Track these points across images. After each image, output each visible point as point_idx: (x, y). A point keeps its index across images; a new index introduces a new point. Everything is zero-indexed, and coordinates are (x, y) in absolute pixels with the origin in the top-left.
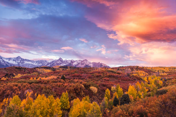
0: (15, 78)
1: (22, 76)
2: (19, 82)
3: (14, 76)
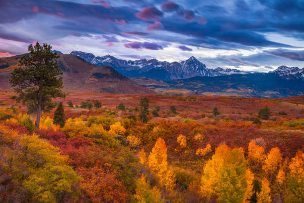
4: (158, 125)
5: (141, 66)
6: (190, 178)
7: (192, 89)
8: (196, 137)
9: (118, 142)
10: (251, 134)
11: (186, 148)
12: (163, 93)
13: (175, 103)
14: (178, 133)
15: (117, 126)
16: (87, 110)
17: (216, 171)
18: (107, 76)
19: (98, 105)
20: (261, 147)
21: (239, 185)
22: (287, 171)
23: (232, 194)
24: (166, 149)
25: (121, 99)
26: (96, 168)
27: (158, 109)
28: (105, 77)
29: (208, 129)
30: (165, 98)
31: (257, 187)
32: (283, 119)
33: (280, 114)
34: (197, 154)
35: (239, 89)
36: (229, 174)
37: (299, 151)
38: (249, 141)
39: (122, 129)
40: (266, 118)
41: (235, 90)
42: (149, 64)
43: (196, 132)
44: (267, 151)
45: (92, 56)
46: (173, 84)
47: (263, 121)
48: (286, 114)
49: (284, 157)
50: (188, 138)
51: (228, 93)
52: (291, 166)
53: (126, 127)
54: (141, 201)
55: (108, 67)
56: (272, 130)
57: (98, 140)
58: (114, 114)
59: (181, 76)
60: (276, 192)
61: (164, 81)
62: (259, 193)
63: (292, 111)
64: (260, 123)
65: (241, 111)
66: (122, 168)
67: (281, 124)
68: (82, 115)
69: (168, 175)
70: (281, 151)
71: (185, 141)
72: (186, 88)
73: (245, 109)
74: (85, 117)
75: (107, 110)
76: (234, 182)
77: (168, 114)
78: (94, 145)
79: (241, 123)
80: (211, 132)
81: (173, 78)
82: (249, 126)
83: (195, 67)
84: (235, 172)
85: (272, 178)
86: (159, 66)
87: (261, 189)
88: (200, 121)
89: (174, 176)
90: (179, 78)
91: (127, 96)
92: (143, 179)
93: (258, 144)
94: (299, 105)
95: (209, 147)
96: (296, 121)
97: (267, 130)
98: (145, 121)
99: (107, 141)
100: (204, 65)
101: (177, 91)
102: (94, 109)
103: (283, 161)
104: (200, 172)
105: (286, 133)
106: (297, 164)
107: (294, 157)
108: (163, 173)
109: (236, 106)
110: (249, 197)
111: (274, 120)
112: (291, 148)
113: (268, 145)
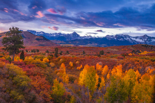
0: (141, 55)
1: (148, 53)
2: (141, 58)
3: (140, 53)
4: (62, 58)
5: (55, 36)
6: (75, 78)
7: (75, 44)
8: (77, 63)
9: (46, 65)
10: (97, 61)
11: (73, 67)
12: (64, 46)
13: (68, 50)
14: (70, 61)
15: (46, 59)
16: (34, 53)
17: (84, 75)
18: (41, 39)
19: (38, 51)
20: (101, 65)
21: (93, 80)
22: (111, 74)
23: (90, 84)
24: (65, 68)
25: (47, 48)
26: (37, 76)
27: (62, 52)
28: (41, 40)
29: (81, 59)
30: (64, 48)
31: (100, 80)
32: (108, 55)
33: (107, 53)
34: (77, 69)
36: (89, 76)
37: (115, 67)
38: (97, 63)
39: (48, 60)
40: (102, 54)
41: (91, 44)
42: (58, 35)
43: (76, 61)
44: (103, 67)
45: (35, 32)
46: (67, 42)
47: (101, 55)
48: (109, 53)
49: (109, 69)
50: (74, 63)
51: (88, 45)
52: (112, 72)
53: (49, 60)
54: (55, 88)
55: (42, 36)
56: (105, 59)
57: (38, 65)
58: (44, 54)
59: (71, 39)
60: (107, 82)
61: (64, 41)
62: (101, 83)
63: (111, 51)
64: (100, 56)
65: (93, 52)
66: (48, 76)
67: (108, 57)
68: (32, 55)
69: (66, 78)
70: (108, 67)
71: (73, 64)
72: (72, 44)
73: (95, 51)
74: (33, 56)
75: (42, 53)
76: (91, 79)
77: (66, 54)
78: (37, 67)
79: (93, 56)
80: (82, 60)
81: (67, 40)
82: (96, 58)
83: (76, 36)
84: (92, 75)
85: (105, 77)
86: (62, 35)
88: (78, 56)
89: (68, 78)
90: (70, 40)
91: (50, 47)
92: (56, 80)
93: (100, 64)
94: (114, 49)
95: (81, 66)
96: (113, 55)
97: (102, 59)
98: (57, 57)
99: (41, 65)
100: (79, 35)
101: (69, 45)
102: (36, 53)
104: (78, 76)
105: (110, 60)
106: (114, 71)
107: (113, 69)
108: (64, 77)
109: (91, 50)
110: (97, 85)
111: (105, 55)
112: (112, 65)
113: (103, 64)
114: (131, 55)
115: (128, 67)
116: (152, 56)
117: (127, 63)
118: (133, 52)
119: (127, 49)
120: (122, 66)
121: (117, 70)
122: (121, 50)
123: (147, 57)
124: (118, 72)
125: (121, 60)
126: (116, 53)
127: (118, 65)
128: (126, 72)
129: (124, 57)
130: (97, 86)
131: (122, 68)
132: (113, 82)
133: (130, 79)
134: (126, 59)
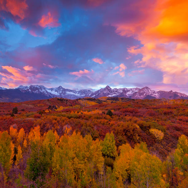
0: (57, 111)
1: (64, 109)
2: (58, 115)
3: (56, 109)
10: (10, 122)
20: (16, 129)
21: (8, 152)
22: (28, 140)
23: (4, 158)
31: (16, 151)
32: (23, 113)
33: (22, 110)
35: (2, 98)
37: (32, 129)
38: (10, 127)
40: (16, 113)
44: (18, 131)
47: (15, 115)
48: (24, 110)
49: (26, 133)
52: (29, 137)
56: (20, 119)
60: (24, 152)
62: (17, 154)
63: (26, 108)
64: (14, 116)
65: (4, 110)
67: (23, 116)
70: (25, 130)
73: (6, 109)
79: (5, 117)
82: (9, 118)
85: (22, 145)
87: (18, 152)
93: (14, 127)
94: (30, 105)
96: (29, 114)
97: (17, 119)
103: (25, 135)
105: (26, 120)
106: (32, 136)
107: (30, 132)
109: (2, 108)
110: (13, 158)
111: (20, 114)
112: (28, 127)
113: (18, 127)
114: (48, 112)
115: (46, 128)
116: (67, 112)
117: (45, 122)
118: (49, 108)
119: (43, 104)
120: (40, 127)
121: (35, 133)
122: (37, 105)
123: (63, 113)
124: (36, 136)
125: (39, 120)
126: (32, 111)
127: (36, 126)
128: (45, 134)
129: (42, 115)
130: (13, 160)
131: (40, 130)
132: (34, 150)
133: (50, 144)
134: (43, 118)
